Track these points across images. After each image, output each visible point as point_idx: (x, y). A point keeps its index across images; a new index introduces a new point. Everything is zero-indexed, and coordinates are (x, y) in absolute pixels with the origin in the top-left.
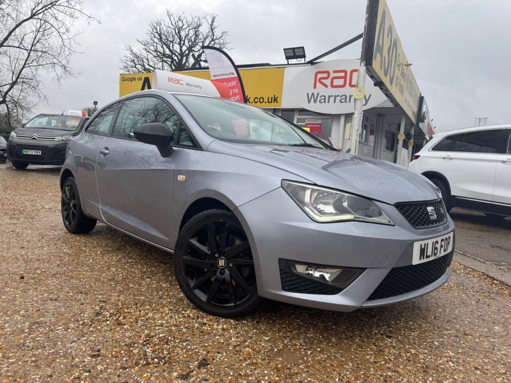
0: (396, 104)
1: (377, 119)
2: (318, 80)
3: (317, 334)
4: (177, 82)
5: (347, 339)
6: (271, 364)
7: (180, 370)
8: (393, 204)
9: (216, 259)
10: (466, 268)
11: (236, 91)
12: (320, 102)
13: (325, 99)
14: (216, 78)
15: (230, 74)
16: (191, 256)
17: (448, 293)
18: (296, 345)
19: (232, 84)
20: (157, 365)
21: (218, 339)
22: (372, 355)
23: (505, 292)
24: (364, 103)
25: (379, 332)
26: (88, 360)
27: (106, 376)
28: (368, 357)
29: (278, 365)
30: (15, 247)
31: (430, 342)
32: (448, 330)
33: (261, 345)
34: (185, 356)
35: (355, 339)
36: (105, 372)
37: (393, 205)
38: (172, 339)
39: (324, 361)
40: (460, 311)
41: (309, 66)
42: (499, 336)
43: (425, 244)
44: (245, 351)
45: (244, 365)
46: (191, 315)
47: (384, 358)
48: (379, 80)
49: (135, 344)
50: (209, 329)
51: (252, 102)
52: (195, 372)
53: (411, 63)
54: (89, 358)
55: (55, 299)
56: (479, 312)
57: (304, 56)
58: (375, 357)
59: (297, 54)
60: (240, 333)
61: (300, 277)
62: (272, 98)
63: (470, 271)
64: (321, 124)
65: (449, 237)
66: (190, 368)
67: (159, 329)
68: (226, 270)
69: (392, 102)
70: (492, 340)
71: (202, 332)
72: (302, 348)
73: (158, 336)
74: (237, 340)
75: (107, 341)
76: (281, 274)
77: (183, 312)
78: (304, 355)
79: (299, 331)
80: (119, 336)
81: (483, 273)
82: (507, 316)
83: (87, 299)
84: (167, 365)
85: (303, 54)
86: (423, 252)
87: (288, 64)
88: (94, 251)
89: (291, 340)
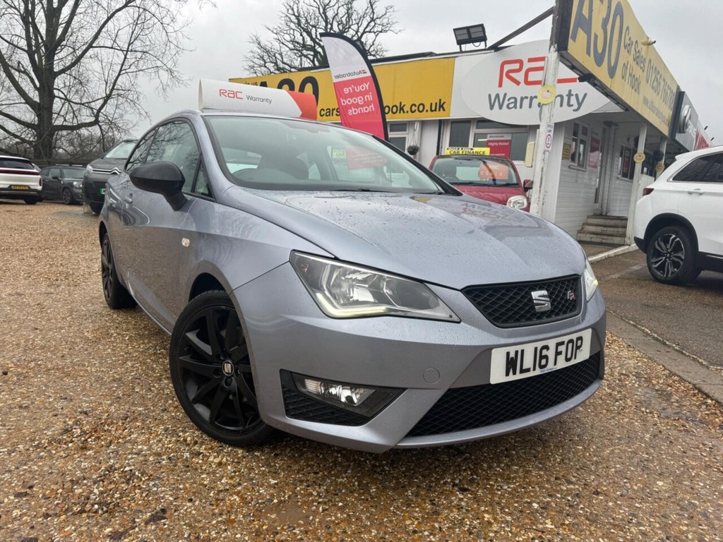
0: (627, 108)
1: (604, 129)
2: (505, 74)
3: (353, 478)
4: (233, 95)
5: (394, 489)
6: (255, 523)
7: (120, 524)
8: (460, 288)
9: (221, 363)
10: (672, 374)
11: (370, 97)
12: (508, 107)
13: (516, 103)
14: (340, 80)
15: (360, 72)
16: (191, 357)
17: (613, 418)
18: (311, 494)
19: (363, 88)
20: (94, 514)
21: (203, 479)
22: (417, 519)
23: (717, 420)
24: (576, 106)
25: (453, 480)
26: (9, 499)
27: (16, 527)
28: (408, 522)
29: (263, 526)
30: (26, 327)
31: (527, 502)
32: (569, 482)
33: (258, 492)
34: (140, 502)
35: (407, 491)
36: (19, 520)
37: (461, 291)
38: (140, 475)
39: (338, 523)
40: (613, 450)
41: (492, 54)
42: (655, 498)
43: (517, 352)
44: (229, 500)
45: (214, 522)
46: (189, 439)
47: (433, 526)
48: (586, 72)
49: (85, 479)
50: (200, 462)
51: (407, 112)
52: (137, 529)
53: (653, 40)
54: (12, 498)
55: (26, 407)
56: (647, 454)
57: (484, 39)
58: (419, 523)
59: (473, 36)
60: (239, 471)
61: (308, 398)
62: (436, 104)
63: (674, 381)
64: (510, 141)
65: (580, 338)
66: (135, 522)
67: (132, 458)
68: (233, 378)
69: (617, 103)
70: (637, 505)
71: (188, 466)
72: (316, 501)
73: (122, 469)
74: (230, 481)
75: (51, 473)
76: (284, 393)
77: (181, 434)
78: (314, 511)
79: (329, 472)
80: (71, 466)
81: (694, 385)
82: (694, 464)
83: (67, 407)
84: (106, 515)
85: (482, 35)
86: (511, 364)
87: (461, 52)
88: (123, 335)
89: (308, 486)
